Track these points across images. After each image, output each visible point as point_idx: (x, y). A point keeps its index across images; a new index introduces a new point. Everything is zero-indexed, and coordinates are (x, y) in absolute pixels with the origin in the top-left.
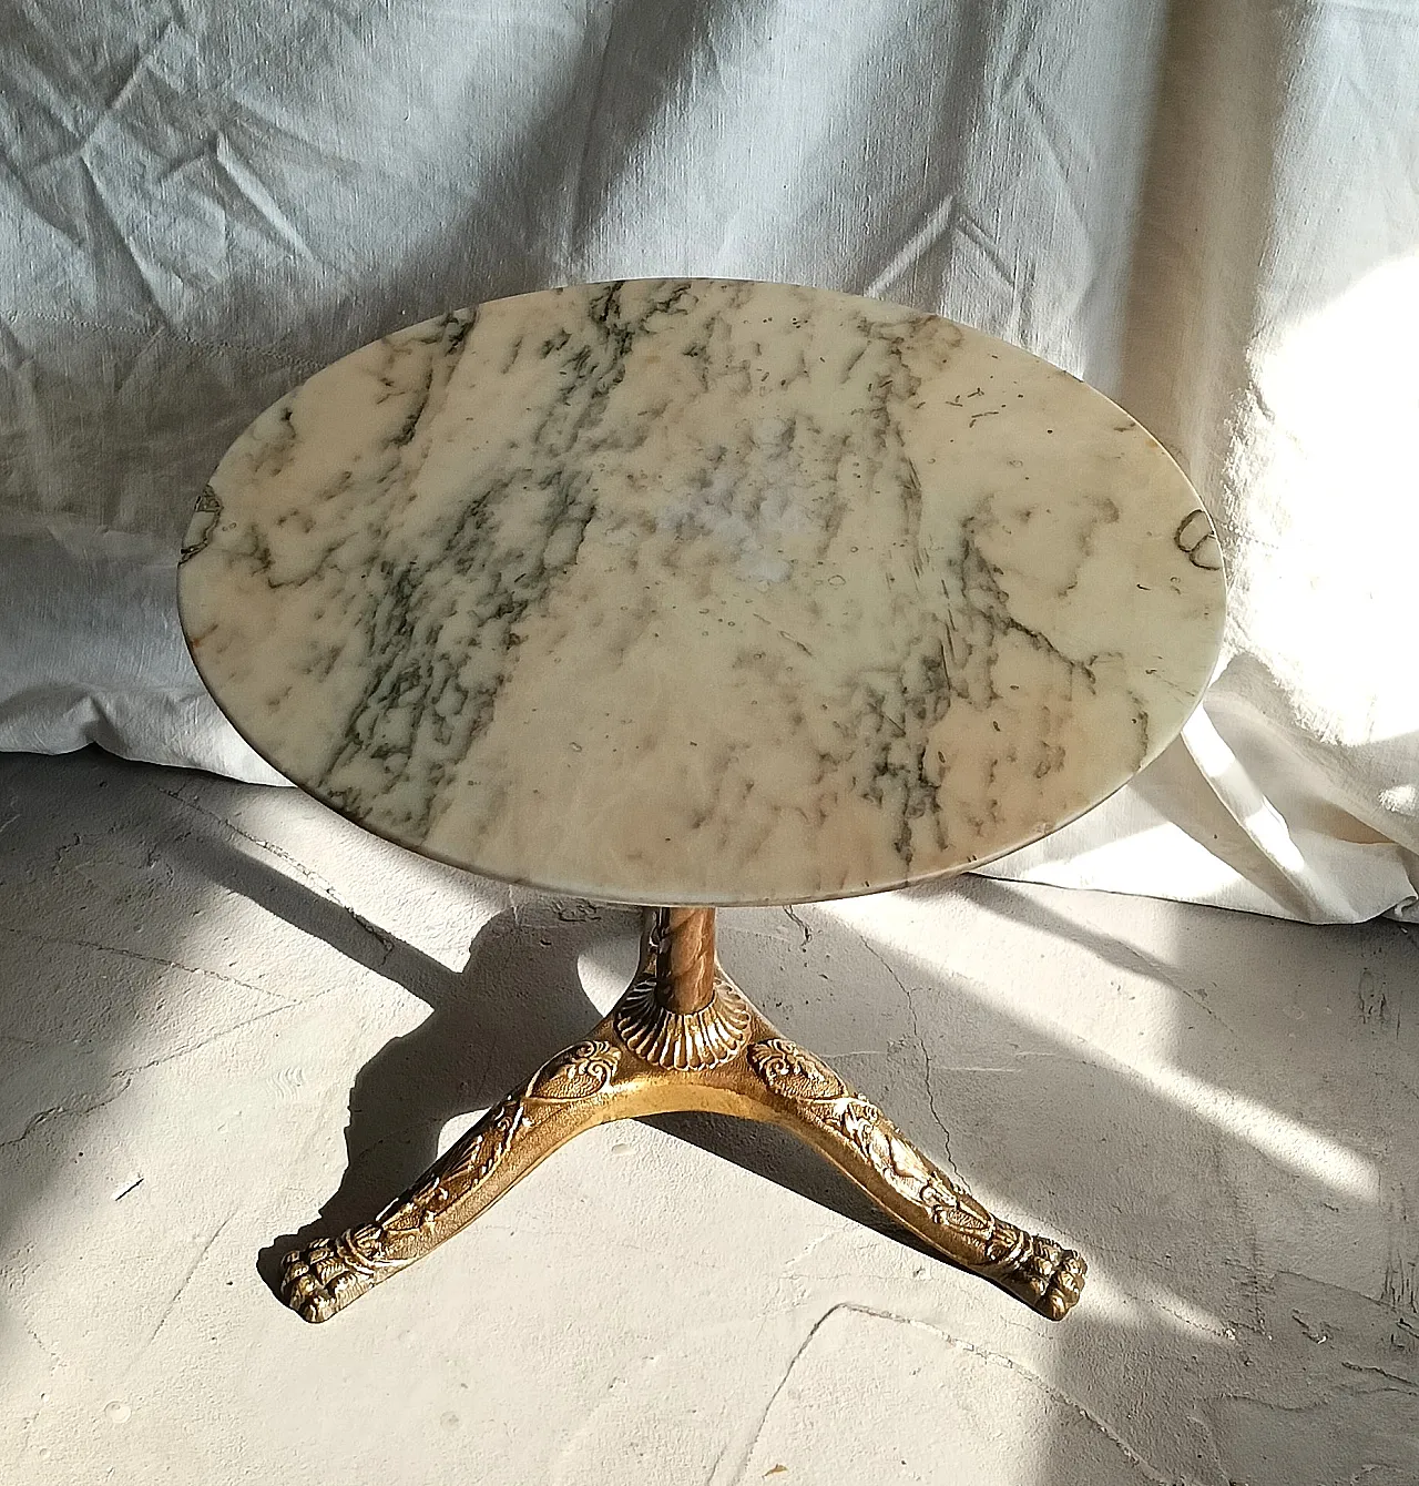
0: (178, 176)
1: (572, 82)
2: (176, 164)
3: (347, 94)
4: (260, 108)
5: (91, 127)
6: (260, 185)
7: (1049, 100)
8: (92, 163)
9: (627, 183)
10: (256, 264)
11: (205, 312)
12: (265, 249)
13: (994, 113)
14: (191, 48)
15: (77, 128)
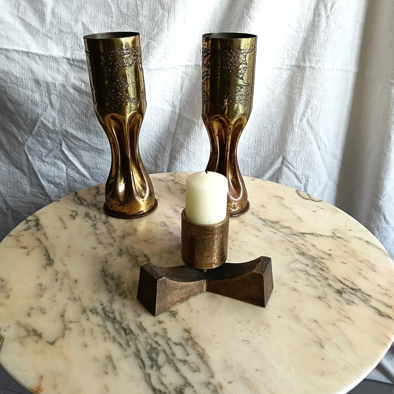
0: (51, 155)
1: (168, 124)
2: (51, 151)
3: (100, 128)
4: (74, 132)
5: (26, 140)
6: (75, 157)
7: (314, 125)
8: (27, 151)
9: (184, 152)
10: (75, 181)
11: (60, 195)
12: (77, 176)
13: (296, 129)
14: (54, 114)
15: (22, 140)
